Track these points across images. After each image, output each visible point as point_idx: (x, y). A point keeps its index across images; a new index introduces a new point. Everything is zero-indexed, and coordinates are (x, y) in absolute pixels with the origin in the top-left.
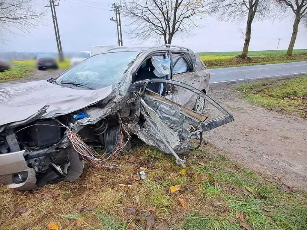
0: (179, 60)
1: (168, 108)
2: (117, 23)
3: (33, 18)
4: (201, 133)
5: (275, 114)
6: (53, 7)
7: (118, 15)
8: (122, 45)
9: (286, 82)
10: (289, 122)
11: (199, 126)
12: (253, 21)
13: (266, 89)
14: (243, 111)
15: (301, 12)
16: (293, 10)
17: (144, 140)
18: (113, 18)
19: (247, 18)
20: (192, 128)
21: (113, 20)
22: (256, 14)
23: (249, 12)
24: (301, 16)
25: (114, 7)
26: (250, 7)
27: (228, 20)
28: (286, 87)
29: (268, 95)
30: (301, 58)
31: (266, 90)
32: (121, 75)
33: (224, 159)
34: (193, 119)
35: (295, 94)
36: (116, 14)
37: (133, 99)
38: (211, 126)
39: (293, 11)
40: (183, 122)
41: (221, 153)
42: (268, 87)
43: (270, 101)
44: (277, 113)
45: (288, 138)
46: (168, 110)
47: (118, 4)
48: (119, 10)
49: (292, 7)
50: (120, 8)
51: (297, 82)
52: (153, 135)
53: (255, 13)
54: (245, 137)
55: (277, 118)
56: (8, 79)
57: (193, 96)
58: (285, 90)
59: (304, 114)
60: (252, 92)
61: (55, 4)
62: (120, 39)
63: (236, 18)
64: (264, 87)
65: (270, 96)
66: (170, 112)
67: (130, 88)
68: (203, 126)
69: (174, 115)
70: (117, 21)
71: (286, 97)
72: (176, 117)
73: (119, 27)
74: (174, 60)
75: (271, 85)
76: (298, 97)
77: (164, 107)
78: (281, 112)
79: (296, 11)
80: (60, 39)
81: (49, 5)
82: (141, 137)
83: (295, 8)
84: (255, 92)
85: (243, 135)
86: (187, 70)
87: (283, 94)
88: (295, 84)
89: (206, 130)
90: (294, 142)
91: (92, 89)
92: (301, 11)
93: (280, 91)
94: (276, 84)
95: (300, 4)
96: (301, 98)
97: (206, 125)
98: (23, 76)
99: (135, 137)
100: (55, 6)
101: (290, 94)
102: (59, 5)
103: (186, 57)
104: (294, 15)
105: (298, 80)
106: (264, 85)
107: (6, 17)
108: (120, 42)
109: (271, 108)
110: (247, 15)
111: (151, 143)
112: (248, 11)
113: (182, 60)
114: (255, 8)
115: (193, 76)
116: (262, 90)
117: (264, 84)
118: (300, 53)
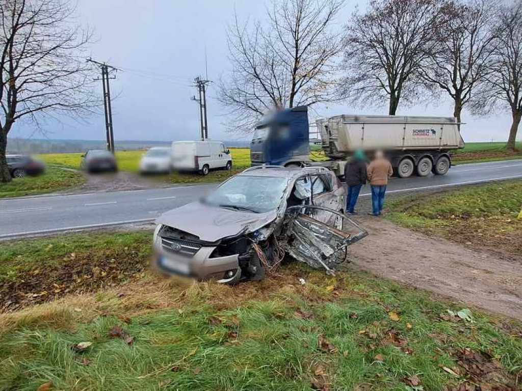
0: (317, 180)
1: (317, 228)
2: (201, 103)
3: (97, 106)
4: (346, 247)
5: (420, 235)
6: (106, 80)
7: (202, 92)
8: (206, 137)
9: (441, 196)
10: (432, 243)
11: (344, 242)
12: (397, 108)
13: (415, 205)
14: (386, 232)
15: (462, 97)
16: (450, 94)
17: (294, 256)
18: (194, 97)
19: (389, 105)
20: (338, 244)
21: (195, 99)
22: (401, 100)
23: (391, 96)
24: (462, 102)
25: (196, 82)
26: (392, 92)
27: (363, 107)
28: (440, 203)
29: (417, 214)
30: (471, 158)
31: (415, 207)
32: (278, 201)
33: (366, 272)
34: (340, 236)
35: (452, 211)
36: (200, 92)
37: (287, 221)
38: (355, 240)
39: (451, 96)
40: (331, 239)
41: (363, 269)
42: (418, 202)
43: (418, 221)
44: (422, 234)
45: (425, 257)
46: (317, 230)
47: (203, 79)
48: (204, 87)
49: (449, 90)
50: (207, 84)
51: (455, 197)
52: (302, 252)
53: (399, 99)
54: (386, 257)
55: (421, 239)
56: (50, 188)
57: (332, 216)
58: (439, 207)
59: (450, 235)
60: (398, 209)
61: (109, 77)
62: (204, 126)
63: (374, 104)
64: (413, 203)
65: (420, 214)
66: (319, 232)
67: (286, 211)
68: (348, 241)
69: (322, 234)
70: (201, 100)
71: (440, 215)
72: (324, 235)
73: (203, 109)
74: (313, 181)
75: (422, 200)
76: (456, 216)
77: (314, 227)
78: (426, 233)
79: (455, 96)
80: (111, 125)
81: (100, 78)
82: (292, 254)
83: (453, 92)
84: (402, 210)
85: (383, 255)
86: (324, 189)
87: (437, 211)
88: (453, 199)
89: (350, 244)
90: (430, 260)
91: (258, 213)
92: (461, 95)
93: (433, 208)
94: (429, 199)
95: (458, 87)
96: (459, 216)
97: (350, 239)
98: (72, 184)
99: (287, 254)
100: (109, 80)
101: (446, 212)
102: (115, 78)
103: (323, 177)
104: (453, 100)
105: (457, 193)
106: (413, 201)
107: (59, 104)
108: (204, 131)
109: (416, 229)
110: (389, 100)
111: (301, 259)
112: (389, 96)
113: (318, 179)
114: (398, 93)
115: (331, 196)
116: (410, 207)
117: (413, 199)
118: (469, 151)
